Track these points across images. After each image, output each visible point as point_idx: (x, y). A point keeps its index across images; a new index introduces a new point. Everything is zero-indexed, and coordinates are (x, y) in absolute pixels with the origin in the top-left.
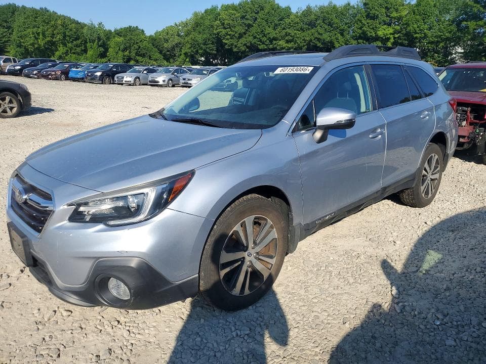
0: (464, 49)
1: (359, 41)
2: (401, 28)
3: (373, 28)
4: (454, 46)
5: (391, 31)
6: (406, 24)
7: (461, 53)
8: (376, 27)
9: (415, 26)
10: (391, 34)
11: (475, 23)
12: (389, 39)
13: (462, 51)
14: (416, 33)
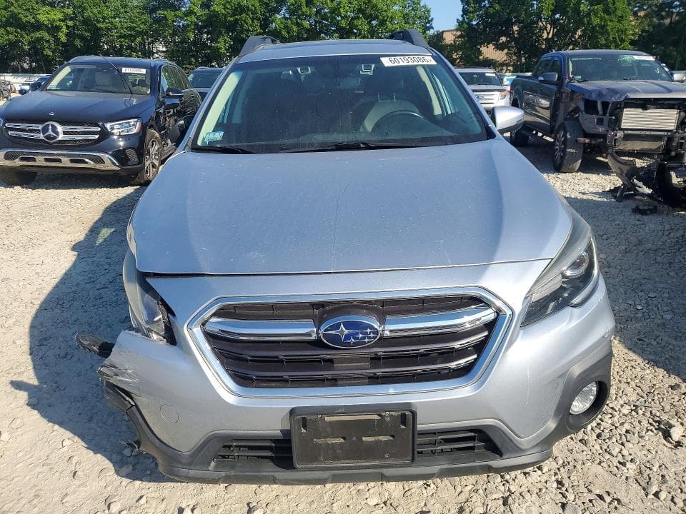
0: (166, 47)
1: (8, 28)
2: (74, 13)
3: (28, 10)
4: (153, 42)
5: (60, 16)
6: (80, 7)
7: (163, 52)
8: (33, 9)
9: (95, 11)
10: (60, 20)
11: (172, 13)
12: (58, 28)
13: (164, 49)
14: (99, 22)
